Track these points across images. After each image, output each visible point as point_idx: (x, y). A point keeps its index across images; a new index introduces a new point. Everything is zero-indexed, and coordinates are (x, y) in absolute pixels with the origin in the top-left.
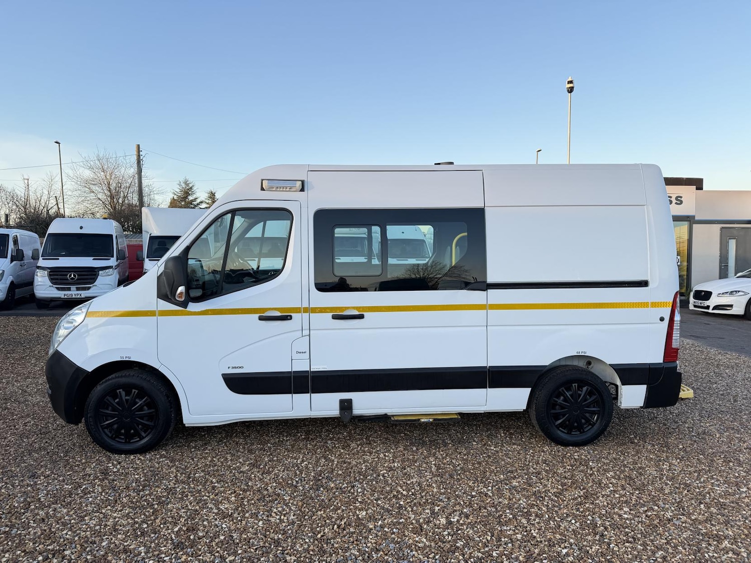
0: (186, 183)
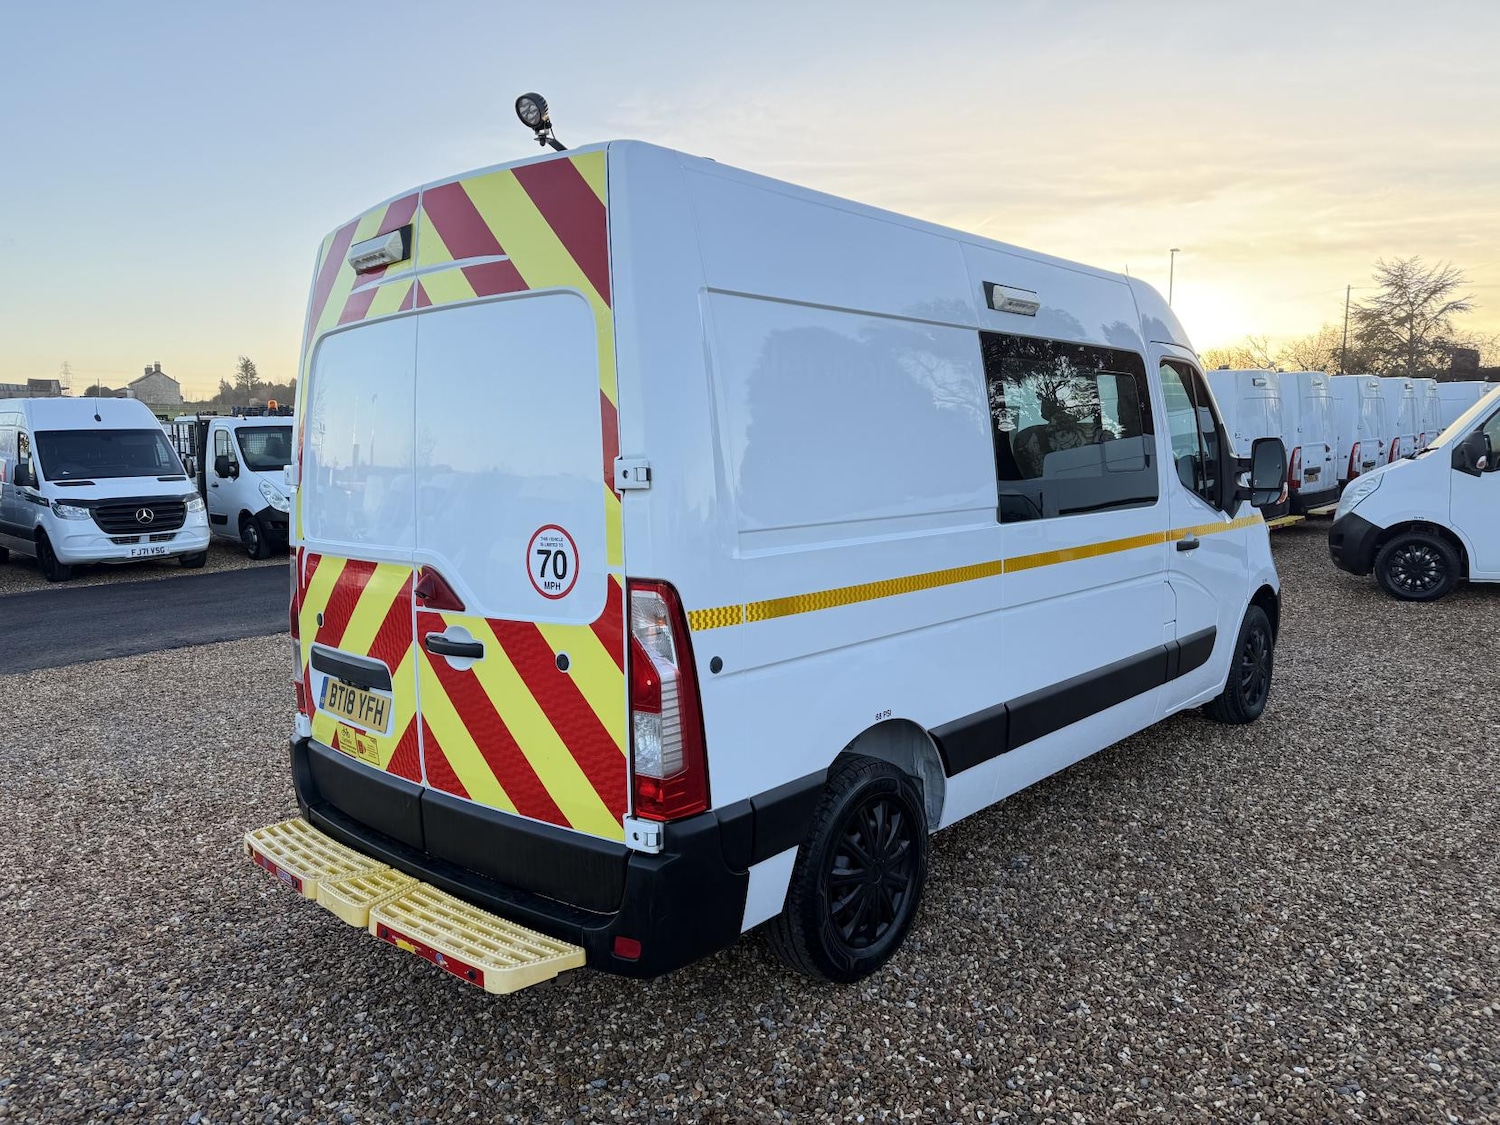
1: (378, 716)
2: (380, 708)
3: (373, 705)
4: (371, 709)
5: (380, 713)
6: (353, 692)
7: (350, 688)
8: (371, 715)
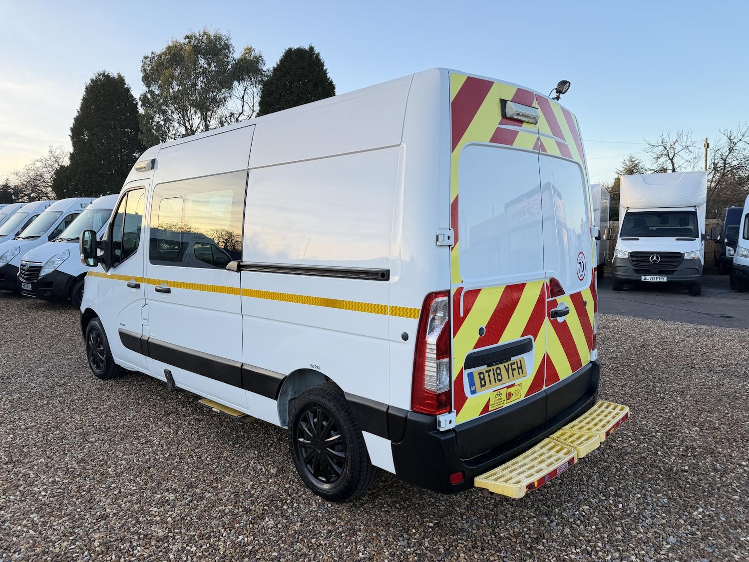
0: (632, 161)
1: (520, 370)
2: (519, 365)
3: (514, 366)
4: (515, 369)
5: (521, 367)
6: (499, 368)
7: (495, 367)
8: (516, 372)
